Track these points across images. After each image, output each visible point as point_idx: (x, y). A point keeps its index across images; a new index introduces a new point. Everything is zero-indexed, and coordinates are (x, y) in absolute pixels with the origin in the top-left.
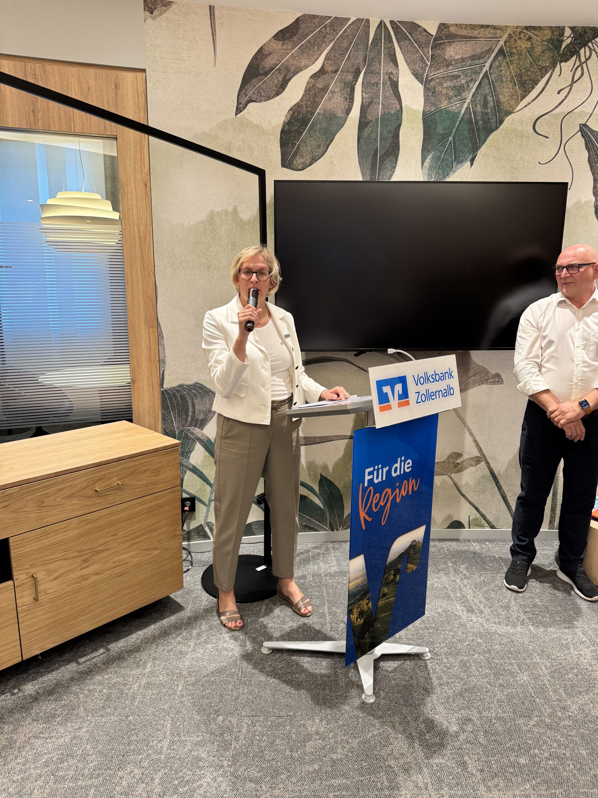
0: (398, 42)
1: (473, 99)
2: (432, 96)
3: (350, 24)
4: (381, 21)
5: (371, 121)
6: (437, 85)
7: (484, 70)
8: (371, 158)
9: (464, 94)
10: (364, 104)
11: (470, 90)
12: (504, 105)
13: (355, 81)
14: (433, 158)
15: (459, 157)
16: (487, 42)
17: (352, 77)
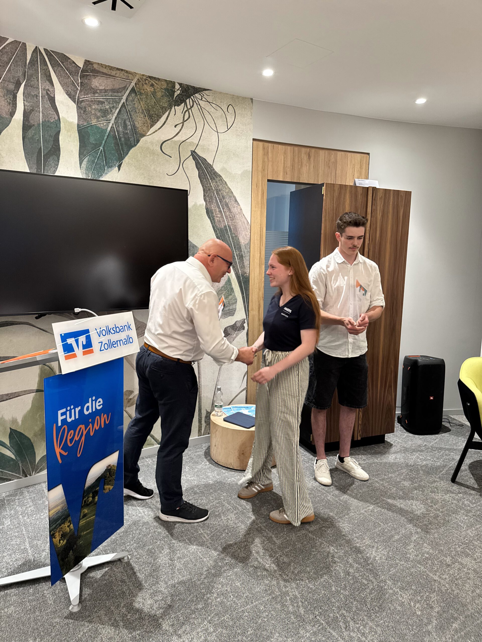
0: (53, 67)
1: (116, 121)
2: (84, 113)
3: (9, 44)
4: (36, 47)
5: (34, 125)
6: (87, 106)
7: (122, 102)
8: (35, 155)
9: (108, 117)
10: (26, 110)
11: (113, 114)
12: (139, 129)
13: (16, 90)
14: (88, 161)
15: (109, 163)
16: (122, 81)
17: (13, 87)
